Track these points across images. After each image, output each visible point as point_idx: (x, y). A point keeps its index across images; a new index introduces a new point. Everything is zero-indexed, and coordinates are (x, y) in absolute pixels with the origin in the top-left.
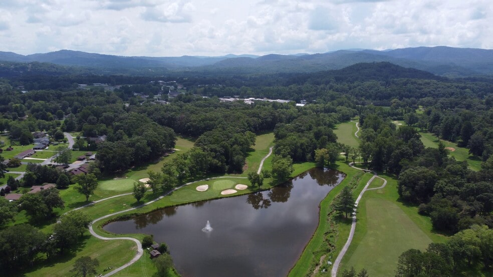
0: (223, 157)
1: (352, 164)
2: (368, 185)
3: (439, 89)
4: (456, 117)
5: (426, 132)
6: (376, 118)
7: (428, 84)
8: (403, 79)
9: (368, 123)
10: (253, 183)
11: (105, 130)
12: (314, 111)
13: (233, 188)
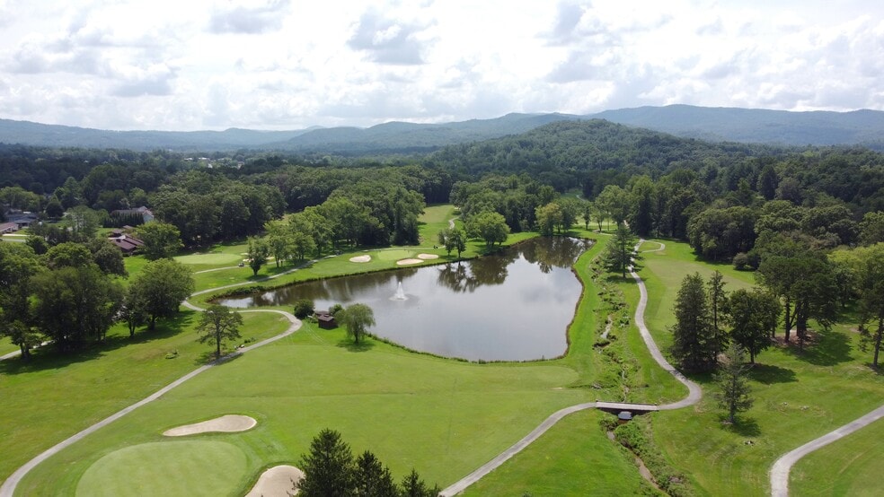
0: (386, 216)
10: (449, 248)
11: (145, 199)
13: (415, 257)
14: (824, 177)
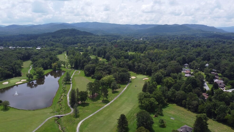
0: (12, 70)
1: (67, 68)
2: (74, 73)
3: (95, 39)
4: (101, 48)
5: (92, 55)
6: (73, 51)
7: (91, 37)
8: (81, 36)
9: (70, 53)
10: (29, 78)
12: (46, 50)
13: (20, 81)
14: (114, 52)
